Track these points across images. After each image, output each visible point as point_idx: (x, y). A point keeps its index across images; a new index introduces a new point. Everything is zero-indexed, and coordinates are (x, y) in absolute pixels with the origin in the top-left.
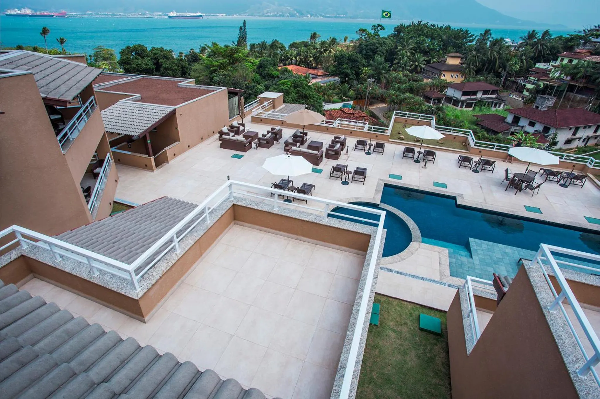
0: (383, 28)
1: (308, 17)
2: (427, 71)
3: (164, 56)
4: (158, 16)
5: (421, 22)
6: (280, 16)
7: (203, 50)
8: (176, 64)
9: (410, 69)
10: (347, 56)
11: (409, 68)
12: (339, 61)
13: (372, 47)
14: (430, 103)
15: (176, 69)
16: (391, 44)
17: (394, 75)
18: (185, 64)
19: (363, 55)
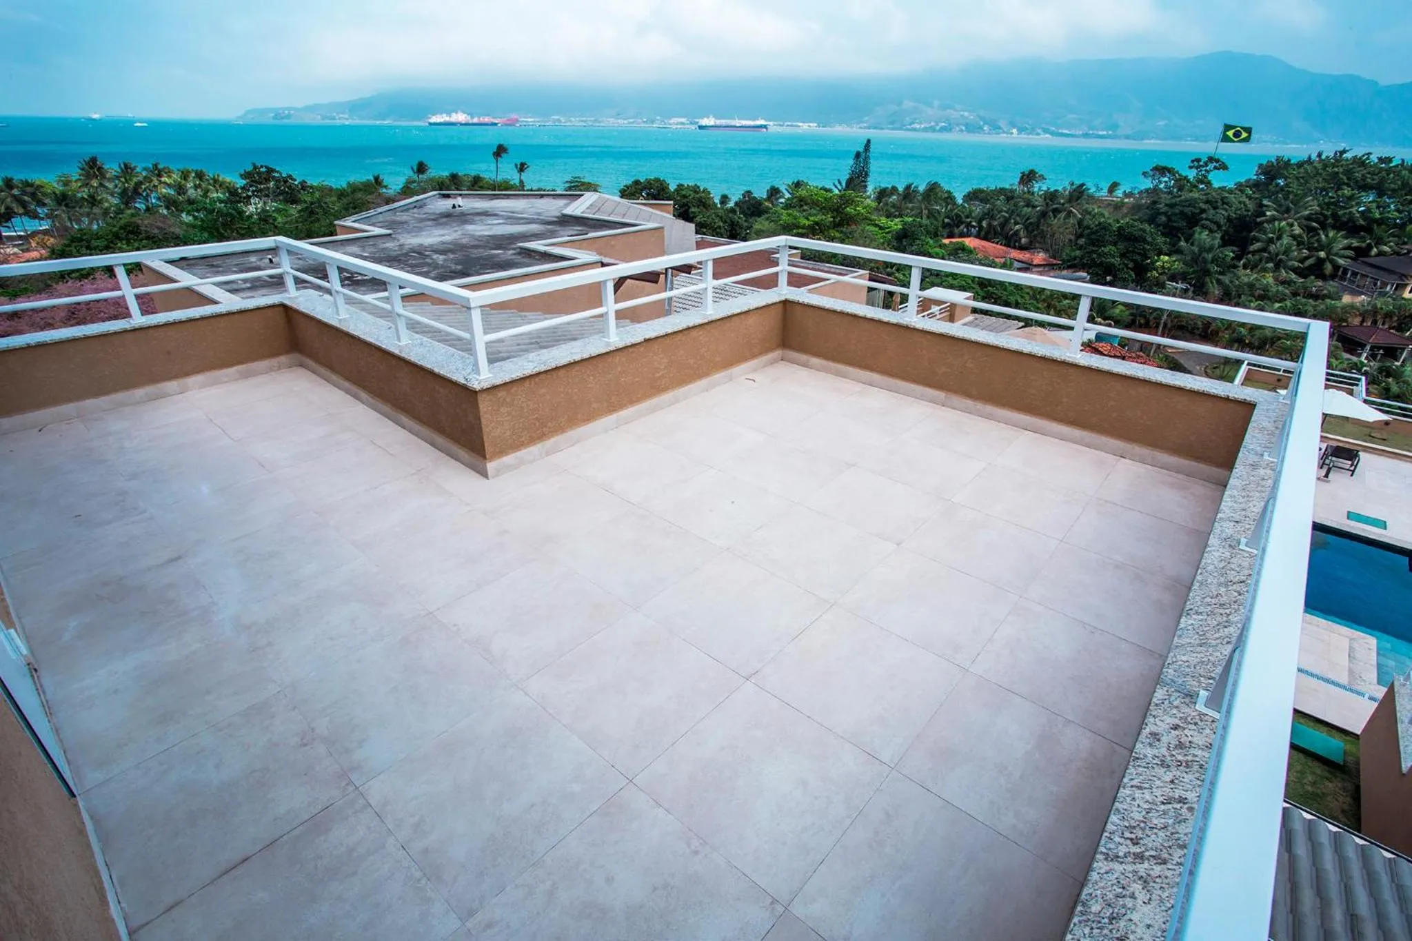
0: (1224, 167)
1: (1012, 134)
2: (1355, 274)
3: (701, 202)
4: (677, 124)
5: (1344, 152)
6: (943, 130)
7: (774, 192)
8: (721, 218)
9: (1299, 267)
10: (1116, 226)
11: (1296, 264)
12: (1093, 237)
13: (1187, 210)
14: (1359, 355)
15: (720, 227)
16: (1245, 205)
17: (1246, 280)
18: (739, 218)
19: (1159, 225)
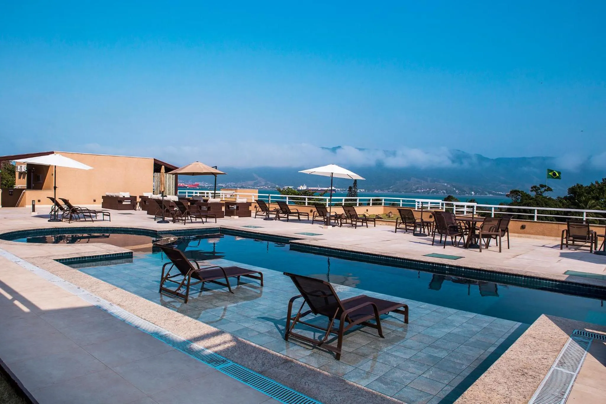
0: (549, 189)
1: (472, 194)
6: (434, 192)
